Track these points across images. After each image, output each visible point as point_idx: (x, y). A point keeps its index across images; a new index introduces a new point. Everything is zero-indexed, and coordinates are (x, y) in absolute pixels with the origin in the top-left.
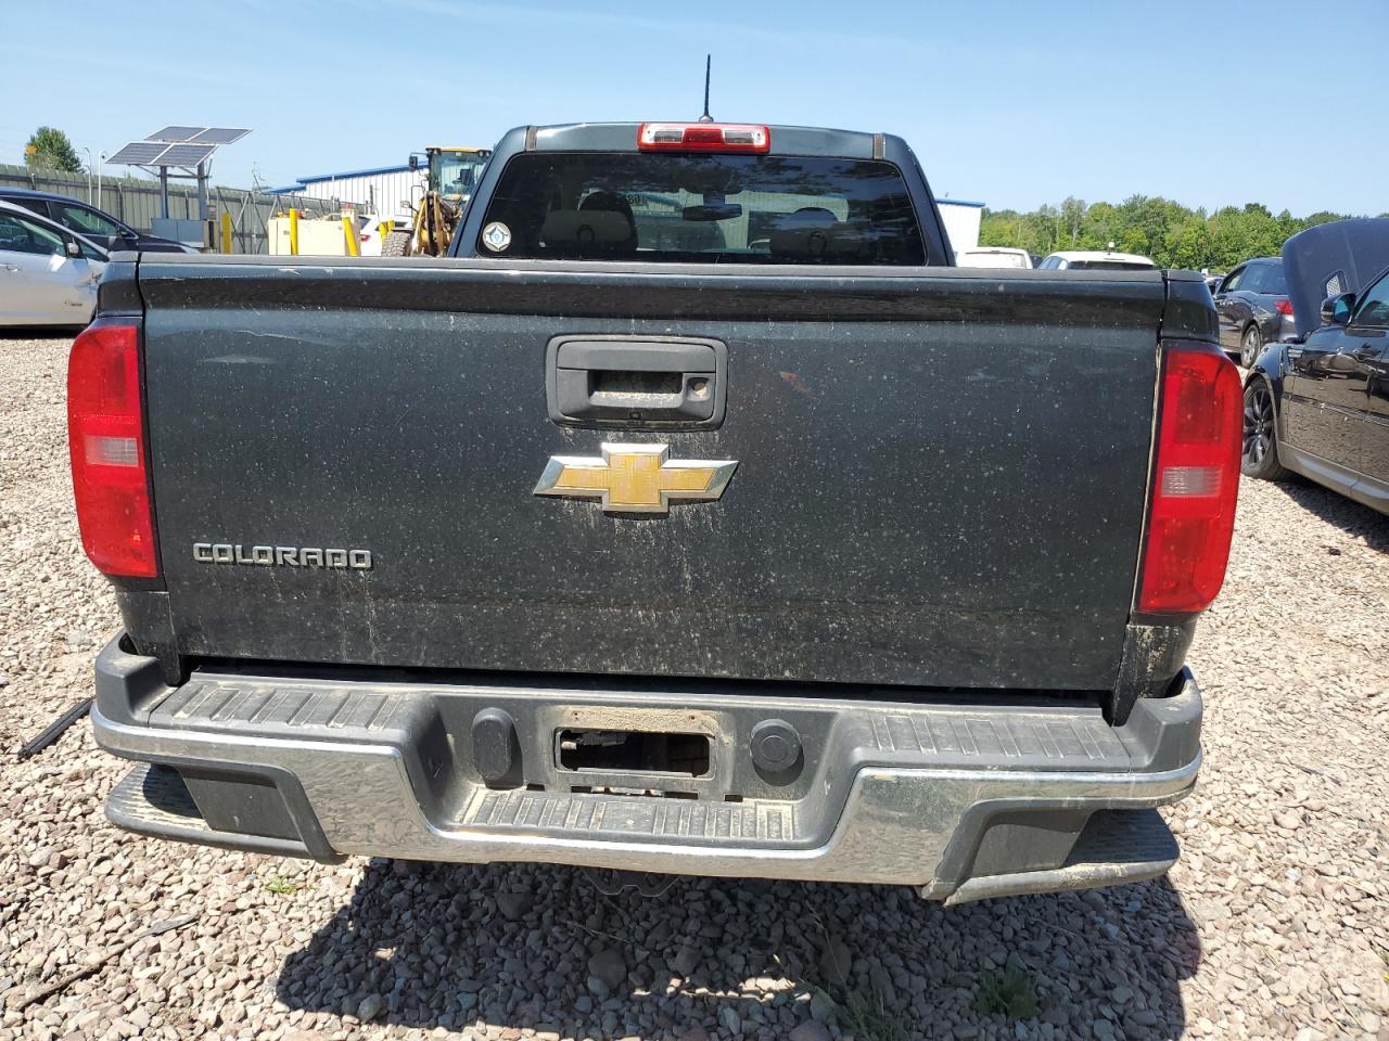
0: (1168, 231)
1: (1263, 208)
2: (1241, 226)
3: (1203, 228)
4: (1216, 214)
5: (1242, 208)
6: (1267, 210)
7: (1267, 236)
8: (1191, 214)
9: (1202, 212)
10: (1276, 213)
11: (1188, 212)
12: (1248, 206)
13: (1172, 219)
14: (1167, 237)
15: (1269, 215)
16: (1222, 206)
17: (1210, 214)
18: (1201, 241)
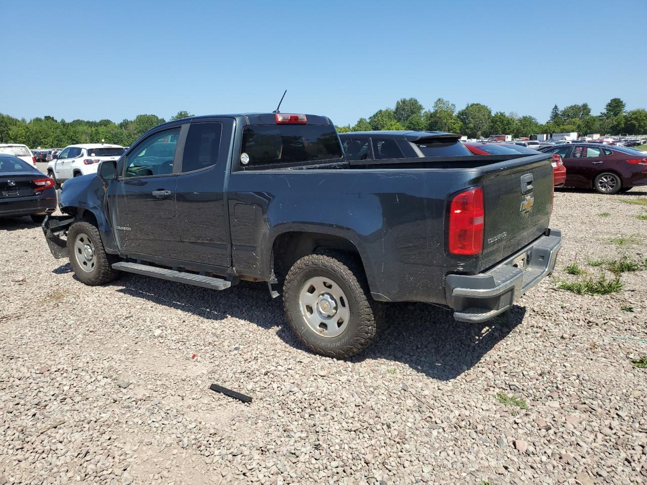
0: (10, 129)
1: (53, 118)
2: (45, 127)
3: (27, 128)
4: (31, 121)
5: (43, 118)
6: (55, 119)
7: (58, 131)
8: (19, 121)
9: (24, 121)
10: (59, 120)
11: (17, 120)
12: (46, 117)
13: (11, 124)
14: (10, 132)
15: (56, 121)
16: (34, 117)
17: (28, 121)
18: (28, 134)
